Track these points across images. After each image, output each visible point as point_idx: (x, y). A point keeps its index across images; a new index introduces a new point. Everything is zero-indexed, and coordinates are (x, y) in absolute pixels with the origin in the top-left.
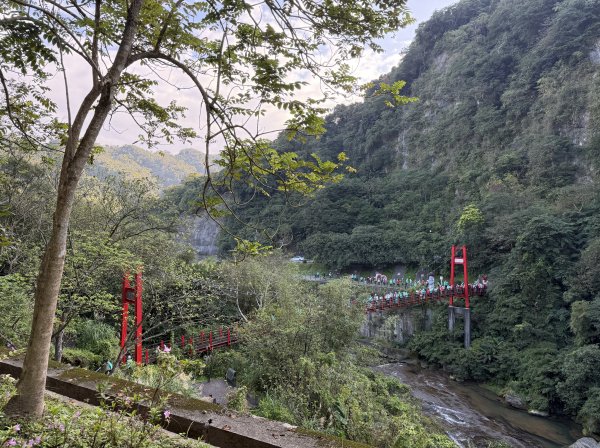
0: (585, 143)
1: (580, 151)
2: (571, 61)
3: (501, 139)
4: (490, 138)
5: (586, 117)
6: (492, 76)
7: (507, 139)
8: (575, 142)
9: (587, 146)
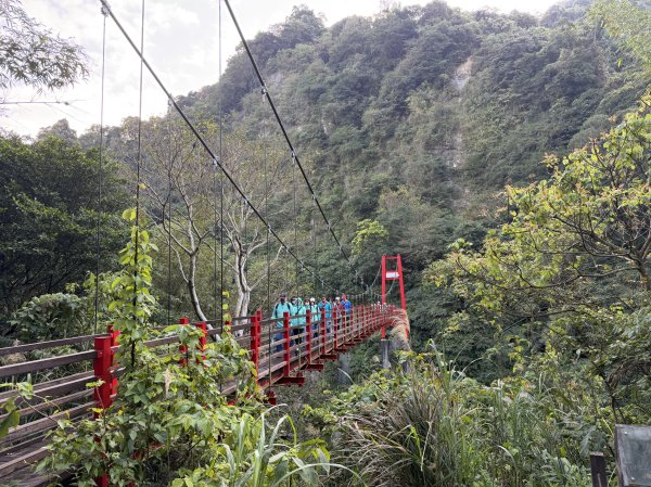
0: (459, 164)
1: (455, 173)
2: (438, 83)
3: (364, 163)
4: (351, 161)
5: (459, 139)
6: (349, 95)
7: (371, 162)
8: (448, 163)
9: (461, 167)
